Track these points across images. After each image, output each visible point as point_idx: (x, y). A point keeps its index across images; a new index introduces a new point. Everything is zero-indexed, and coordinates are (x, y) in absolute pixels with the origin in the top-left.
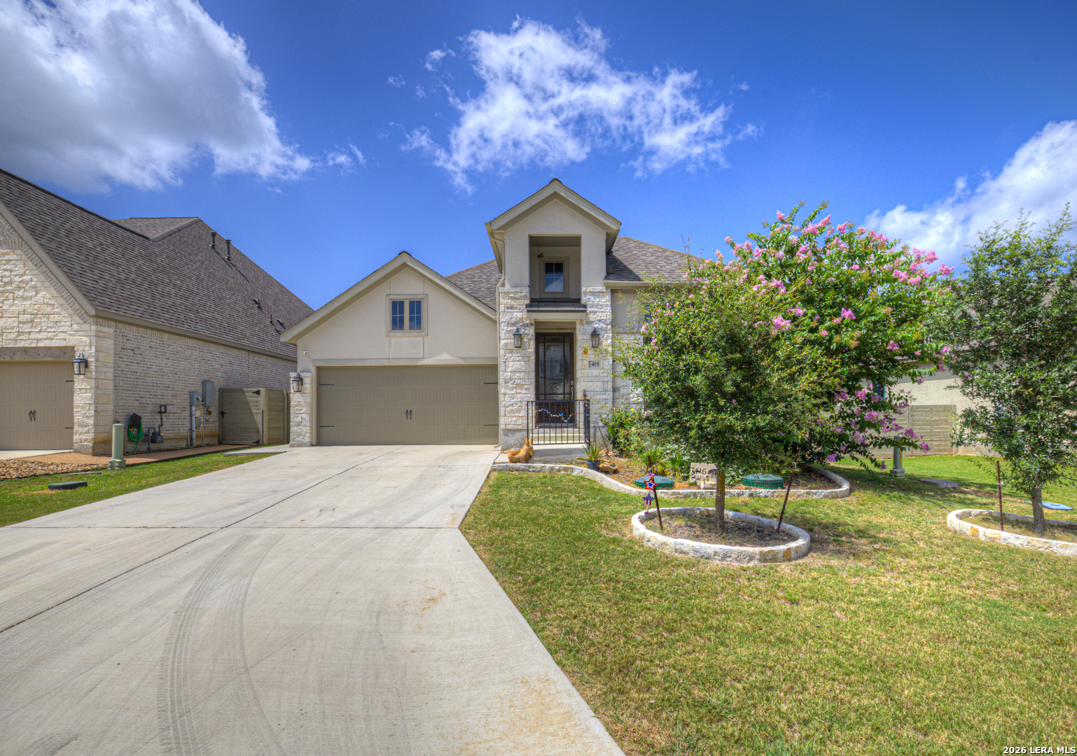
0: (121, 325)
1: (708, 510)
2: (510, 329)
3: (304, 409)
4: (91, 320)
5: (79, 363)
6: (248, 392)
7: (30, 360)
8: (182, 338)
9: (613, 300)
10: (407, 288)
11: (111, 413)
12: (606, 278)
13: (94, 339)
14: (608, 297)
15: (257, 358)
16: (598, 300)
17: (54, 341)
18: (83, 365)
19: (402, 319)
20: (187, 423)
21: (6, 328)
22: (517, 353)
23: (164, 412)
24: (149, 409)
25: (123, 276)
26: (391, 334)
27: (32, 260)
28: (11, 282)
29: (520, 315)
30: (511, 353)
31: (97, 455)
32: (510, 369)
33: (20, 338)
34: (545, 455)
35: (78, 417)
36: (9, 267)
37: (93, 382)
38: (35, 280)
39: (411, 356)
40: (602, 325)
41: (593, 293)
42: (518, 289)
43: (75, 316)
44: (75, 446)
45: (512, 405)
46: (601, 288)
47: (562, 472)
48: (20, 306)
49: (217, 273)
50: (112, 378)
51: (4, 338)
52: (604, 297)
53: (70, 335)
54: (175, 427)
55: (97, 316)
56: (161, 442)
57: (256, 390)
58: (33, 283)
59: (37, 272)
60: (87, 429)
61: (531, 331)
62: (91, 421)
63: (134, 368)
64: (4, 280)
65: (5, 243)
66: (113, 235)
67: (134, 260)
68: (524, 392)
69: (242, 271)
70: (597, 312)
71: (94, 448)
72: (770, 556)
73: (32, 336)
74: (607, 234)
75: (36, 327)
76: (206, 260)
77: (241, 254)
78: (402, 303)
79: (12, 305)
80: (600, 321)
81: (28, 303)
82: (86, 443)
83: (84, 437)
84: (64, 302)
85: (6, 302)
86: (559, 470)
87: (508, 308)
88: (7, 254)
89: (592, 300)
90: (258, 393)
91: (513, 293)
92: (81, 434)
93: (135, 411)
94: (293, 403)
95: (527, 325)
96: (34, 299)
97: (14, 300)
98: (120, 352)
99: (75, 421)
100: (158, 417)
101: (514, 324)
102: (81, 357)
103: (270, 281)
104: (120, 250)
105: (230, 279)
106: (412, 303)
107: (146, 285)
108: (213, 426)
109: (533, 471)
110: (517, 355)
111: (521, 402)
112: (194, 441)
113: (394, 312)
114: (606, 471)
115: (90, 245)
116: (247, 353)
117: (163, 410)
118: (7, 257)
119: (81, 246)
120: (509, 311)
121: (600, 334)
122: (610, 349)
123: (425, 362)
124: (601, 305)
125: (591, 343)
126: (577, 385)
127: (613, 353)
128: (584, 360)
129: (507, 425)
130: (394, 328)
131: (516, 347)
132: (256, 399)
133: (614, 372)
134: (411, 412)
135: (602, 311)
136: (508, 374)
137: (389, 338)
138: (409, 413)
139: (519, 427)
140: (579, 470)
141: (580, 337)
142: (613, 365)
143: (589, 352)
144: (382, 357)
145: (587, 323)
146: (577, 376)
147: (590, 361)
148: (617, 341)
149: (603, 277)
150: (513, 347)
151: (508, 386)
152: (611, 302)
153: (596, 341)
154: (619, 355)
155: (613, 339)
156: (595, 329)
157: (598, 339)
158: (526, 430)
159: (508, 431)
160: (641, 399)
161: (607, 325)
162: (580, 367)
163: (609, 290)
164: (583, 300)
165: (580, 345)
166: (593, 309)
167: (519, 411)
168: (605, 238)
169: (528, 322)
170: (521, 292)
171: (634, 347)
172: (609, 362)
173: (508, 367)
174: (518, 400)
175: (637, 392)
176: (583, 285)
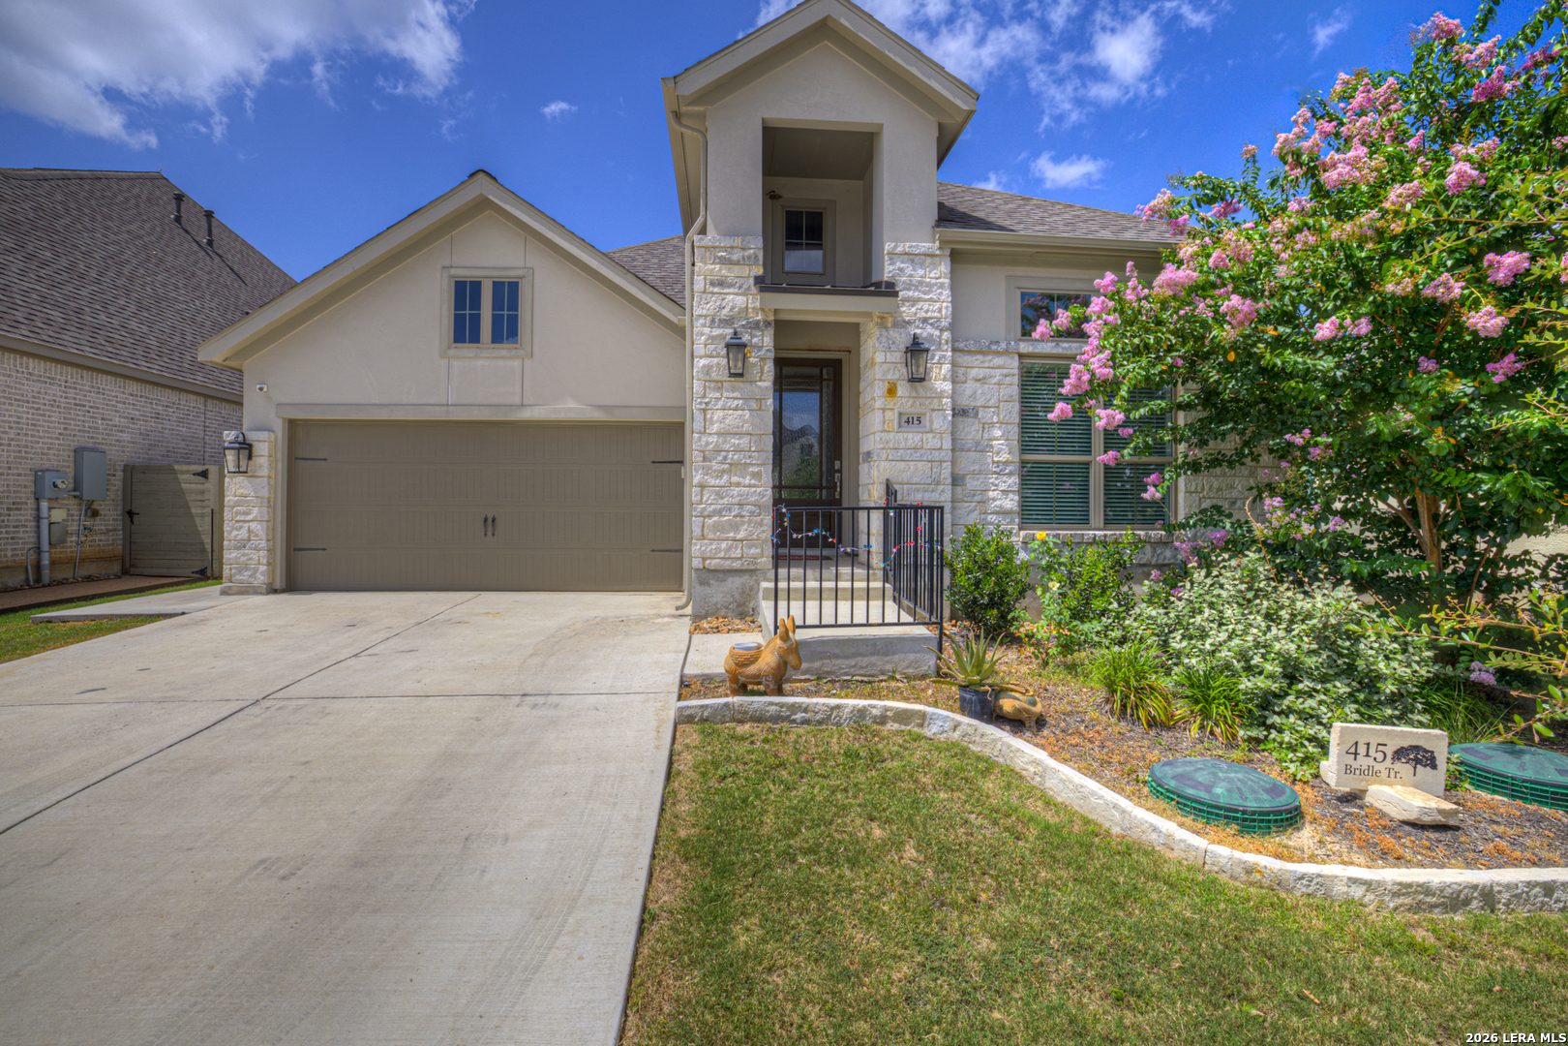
2: (717, 332)
6: (183, 472)
9: (954, 275)
10: (491, 254)
12: (938, 226)
14: (944, 268)
16: (921, 272)
19: (476, 320)
20: (28, 536)
22: (734, 390)
26: (452, 352)
29: (740, 301)
30: (720, 389)
32: (715, 428)
39: (494, 400)
40: (929, 329)
41: (910, 257)
42: (738, 241)
45: (719, 513)
46: (933, 247)
47: (893, 729)
52: (934, 266)
57: (200, 468)
61: (765, 341)
68: (747, 482)
69: (233, 265)
70: (919, 300)
74: (941, 127)
78: (476, 286)
80: (925, 320)
86: (882, 720)
87: (712, 284)
89: (909, 271)
90: (204, 474)
91: (725, 249)
94: (229, 498)
95: (756, 326)
101: (727, 322)
106: (498, 286)
108: (104, 539)
109: (806, 723)
110: (731, 396)
111: (741, 505)
112: (47, 572)
113: (458, 303)
114: (1017, 723)
116: (201, 400)
120: (716, 290)
121: (927, 350)
122: (947, 386)
123: (527, 415)
124: (929, 285)
125: (904, 370)
126: (863, 468)
127: (953, 397)
128: (884, 410)
129: (704, 559)
130: (459, 337)
131: (732, 375)
132: (200, 487)
133: (953, 440)
134: (494, 520)
135: (931, 300)
136: (711, 439)
137: (446, 360)
138: (489, 522)
139: (736, 565)
140: (947, 722)
141: (879, 358)
142: (954, 424)
143: (899, 393)
144: (432, 402)
145: (896, 325)
146: (864, 448)
147: (900, 414)
148: (961, 371)
149: (933, 223)
150: (724, 375)
151: (710, 468)
152: (951, 279)
153: (918, 366)
154: (964, 402)
155: (954, 364)
156: (915, 337)
157: (922, 362)
158: (752, 572)
159: (710, 575)
160: (1011, 503)
161: (942, 330)
162: (877, 427)
163: (948, 252)
164: (888, 271)
165: (878, 376)
166: (911, 293)
167: (736, 527)
168: (936, 134)
169: (759, 318)
170: (743, 249)
171: (999, 384)
172: (945, 417)
173: (712, 424)
174: (736, 501)
175: (1003, 487)
176: (885, 237)
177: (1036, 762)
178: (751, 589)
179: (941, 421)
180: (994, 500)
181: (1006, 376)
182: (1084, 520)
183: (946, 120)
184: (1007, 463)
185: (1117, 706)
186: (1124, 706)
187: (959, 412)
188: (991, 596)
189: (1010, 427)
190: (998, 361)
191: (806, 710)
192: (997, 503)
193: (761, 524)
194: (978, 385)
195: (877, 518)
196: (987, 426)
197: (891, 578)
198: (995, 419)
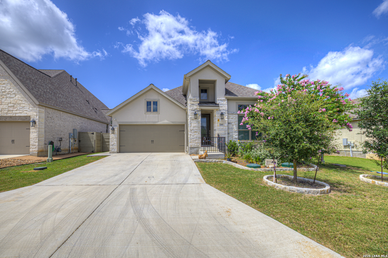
0: (47, 108)
1: (284, 176)
2: (192, 112)
3: (115, 139)
4: (37, 106)
5: (33, 122)
6: (89, 133)
7: (13, 121)
8: (67, 113)
9: (228, 103)
10: (153, 97)
11: (43, 141)
12: (225, 95)
13: (38, 113)
14: (226, 102)
15: (90, 121)
16: (223, 102)
17: (22, 114)
18: (34, 123)
19: (150, 108)
20: (68, 145)
21: (3, 109)
23: (61, 141)
24: (56, 139)
25: (45, 90)
26: (146, 113)
27: (13, 83)
28: (5, 92)
29: (196, 107)
30: (193, 120)
31: (39, 157)
32: (192, 126)
33: (9, 112)
34: (210, 156)
35: (31, 142)
36: (4, 86)
37: (37, 129)
38: (15, 91)
39: (154, 121)
40: (224, 111)
41: (221, 100)
42: (195, 98)
43: (30, 105)
44: (31, 153)
45: (193, 139)
46: (224, 98)
47: (219, 162)
48: (8, 100)
49: (73, 90)
50: (44, 128)
51: (2, 112)
52: (225, 101)
53: (29, 112)
54: (65, 146)
55: (39, 105)
56: (61, 151)
57: (92, 132)
58: (14, 92)
59: (15, 88)
60: (35, 147)
61: (200, 113)
62: (37, 144)
63: (51, 124)
64: (2, 90)
65: (3, 77)
66: (40, 75)
67: (48, 84)
68: (197, 134)
69: (81, 90)
70: (222, 107)
71: (38, 154)
72: (323, 192)
73: (13, 112)
74: (225, 80)
75: (15, 108)
76: (69, 85)
77: (80, 84)
78: (150, 102)
79: (6, 100)
80: (223, 110)
81: (12, 99)
82: (35, 152)
83: (34, 150)
84: (26, 99)
85: (3, 99)
86: (218, 162)
87: (192, 105)
88: (3, 81)
89: (221, 102)
91: (193, 99)
92: (33, 148)
93: (51, 140)
94: (110, 138)
95: (198, 111)
96: (14, 98)
97: (6, 98)
98: (47, 118)
99: (31, 144)
100: (59, 142)
101: (194, 110)
102: (33, 120)
103: (90, 94)
104: (43, 81)
105: (78, 92)
106: (154, 102)
107: (53, 94)
108: (76, 146)
109: (209, 162)
110: (195, 121)
111: (196, 138)
112: (71, 151)
113: (148, 105)
114: (233, 162)
115: (33, 78)
116: (87, 119)
117: (61, 140)
118: (4, 82)
119: (30, 79)
120: (192, 106)
121: (224, 114)
122: (227, 120)
123: (159, 123)
124: (224, 104)
125: (220, 117)
126: (214, 132)
127: (228, 121)
128: (217, 123)
129: (191, 146)
130: (148, 111)
131: (195, 118)
132: (92, 136)
133: (228, 127)
134: (153, 141)
135: (224, 107)
136: (192, 128)
137: (145, 115)
138: (152, 141)
139: (196, 146)
140: (225, 162)
141: (217, 115)
142: (228, 125)
143: (220, 121)
144: (143, 121)
145: (219, 110)
146: (214, 129)
147: (220, 124)
148: (229, 117)
149: (224, 95)
150: (194, 118)
151: (192, 132)
152: (227, 103)
153: (222, 117)
154: (229, 122)
155: (228, 116)
156: (222, 112)
157: (223, 116)
158: (198, 147)
159: (191, 148)
160: (237, 137)
161: (226, 111)
162: (216, 126)
163: (227, 99)
164: (218, 102)
165: (216, 118)
166: (221, 106)
167: (195, 141)
168: (225, 81)
169: (199, 110)
170: (196, 99)
171: (235, 119)
172: (227, 124)
173: (192, 125)
174: (196, 137)
175: (235, 134)
176: (217, 97)
177: (234, 164)
178: (198, 150)
179: (226, 125)
180: (234, 136)
181: (236, 118)
182: (248, 139)
183: (226, 79)
184: (236, 131)
185: (246, 161)
186: (247, 161)
187: (229, 123)
188: (233, 150)
189: (236, 125)
190: (235, 115)
191: (209, 161)
192: (235, 137)
193: (199, 140)
194: (232, 119)
195: (217, 139)
196: (233, 125)
197: (219, 148)
198: (234, 124)
